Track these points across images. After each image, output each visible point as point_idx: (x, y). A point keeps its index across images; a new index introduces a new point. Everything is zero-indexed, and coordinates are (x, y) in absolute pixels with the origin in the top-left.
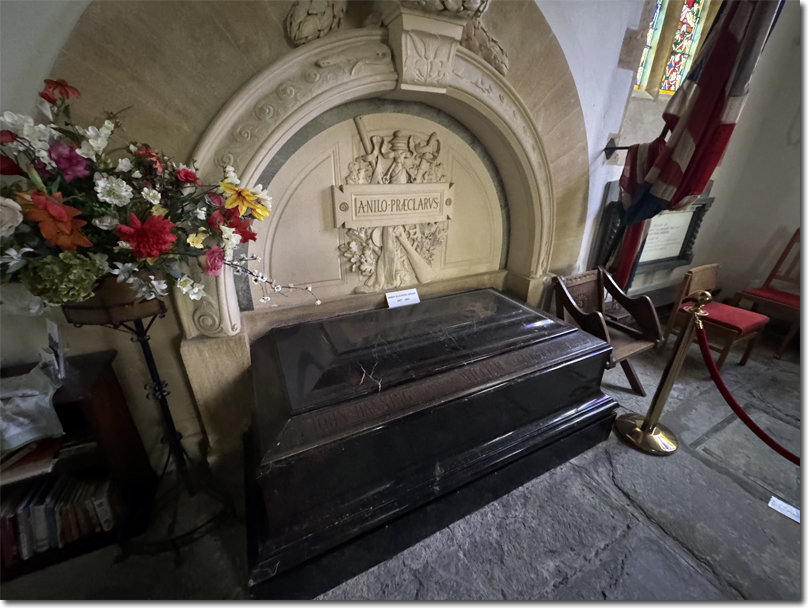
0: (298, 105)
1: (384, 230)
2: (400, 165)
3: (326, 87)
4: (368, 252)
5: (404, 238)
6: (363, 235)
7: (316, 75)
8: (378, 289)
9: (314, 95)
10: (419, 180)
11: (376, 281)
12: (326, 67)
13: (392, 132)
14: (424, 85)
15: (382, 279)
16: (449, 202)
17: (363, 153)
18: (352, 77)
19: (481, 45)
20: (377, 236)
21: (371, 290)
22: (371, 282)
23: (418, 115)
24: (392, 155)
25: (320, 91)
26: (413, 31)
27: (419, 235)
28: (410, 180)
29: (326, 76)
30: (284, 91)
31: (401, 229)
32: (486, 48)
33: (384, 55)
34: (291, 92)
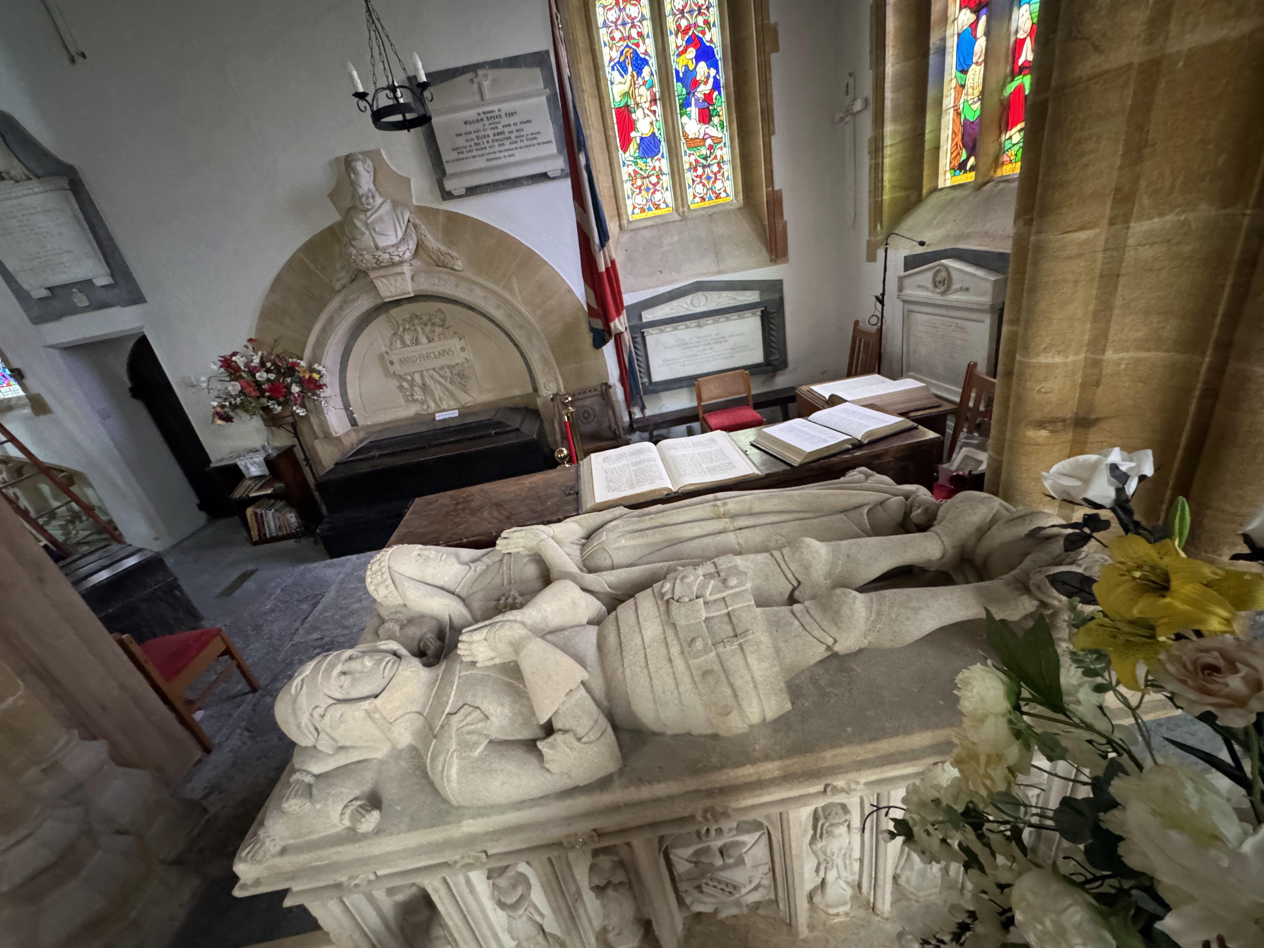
1: (421, 373)
2: (420, 333)
4: (416, 388)
5: (437, 376)
6: (409, 378)
8: (430, 411)
10: (436, 338)
11: (428, 407)
14: (399, 295)
15: (432, 405)
16: (463, 349)
17: (393, 331)
20: (417, 377)
21: (425, 413)
22: (425, 407)
26: (377, 277)
27: (448, 374)
28: (430, 341)
31: (432, 372)
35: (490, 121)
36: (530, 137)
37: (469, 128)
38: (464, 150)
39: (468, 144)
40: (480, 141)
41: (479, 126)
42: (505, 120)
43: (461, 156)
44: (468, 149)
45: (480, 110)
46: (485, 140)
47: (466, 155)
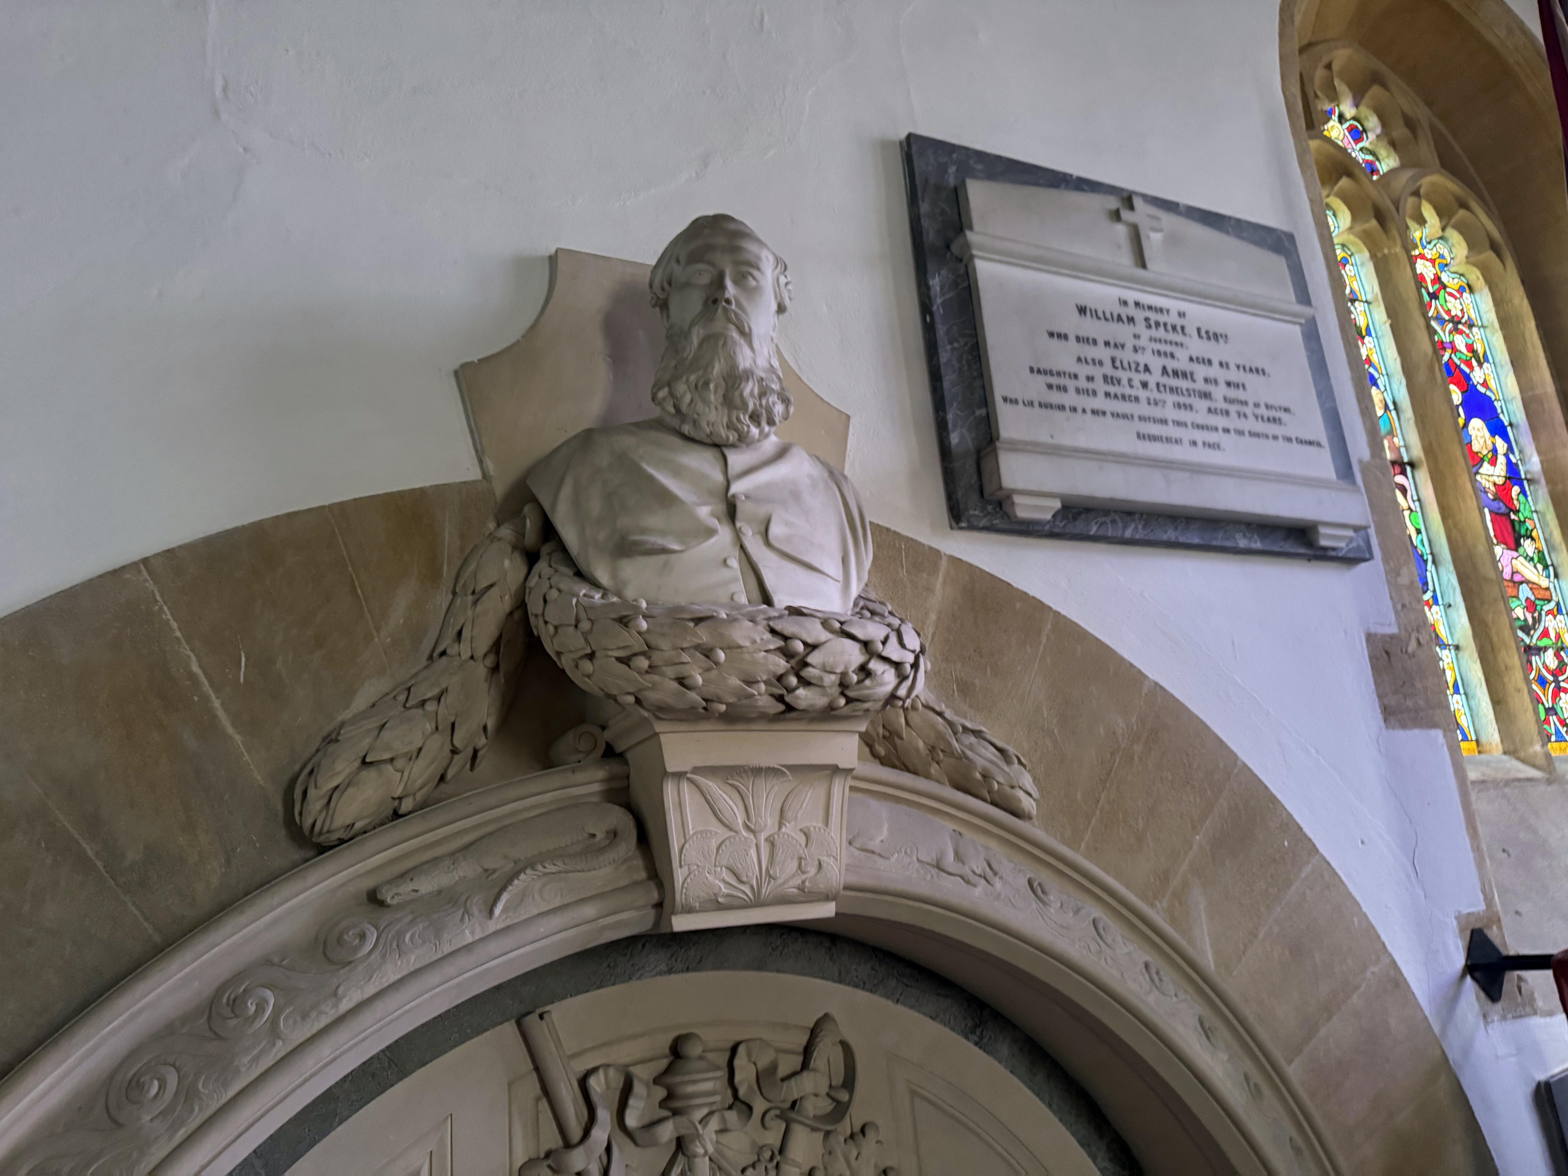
0: (280, 1049)
3: (392, 973)
7: (363, 937)
9: (345, 1005)
12: (401, 906)
13: (664, 1041)
14: (758, 903)
17: (551, 1139)
18: (493, 926)
19: (932, 749)
23: (760, 966)
24: (667, 1132)
25: (371, 990)
26: (696, 770)
29: (400, 935)
30: (236, 1004)
32: (949, 752)
33: (614, 835)
34: (261, 1007)
35: (1154, 333)
36: (1262, 411)
37: (1089, 327)
38: (1071, 384)
39: (1084, 371)
40: (1123, 375)
41: (1123, 333)
42: (1197, 347)
43: (1056, 397)
44: (1082, 383)
45: (1131, 296)
46: (1137, 378)
47: (1069, 399)
